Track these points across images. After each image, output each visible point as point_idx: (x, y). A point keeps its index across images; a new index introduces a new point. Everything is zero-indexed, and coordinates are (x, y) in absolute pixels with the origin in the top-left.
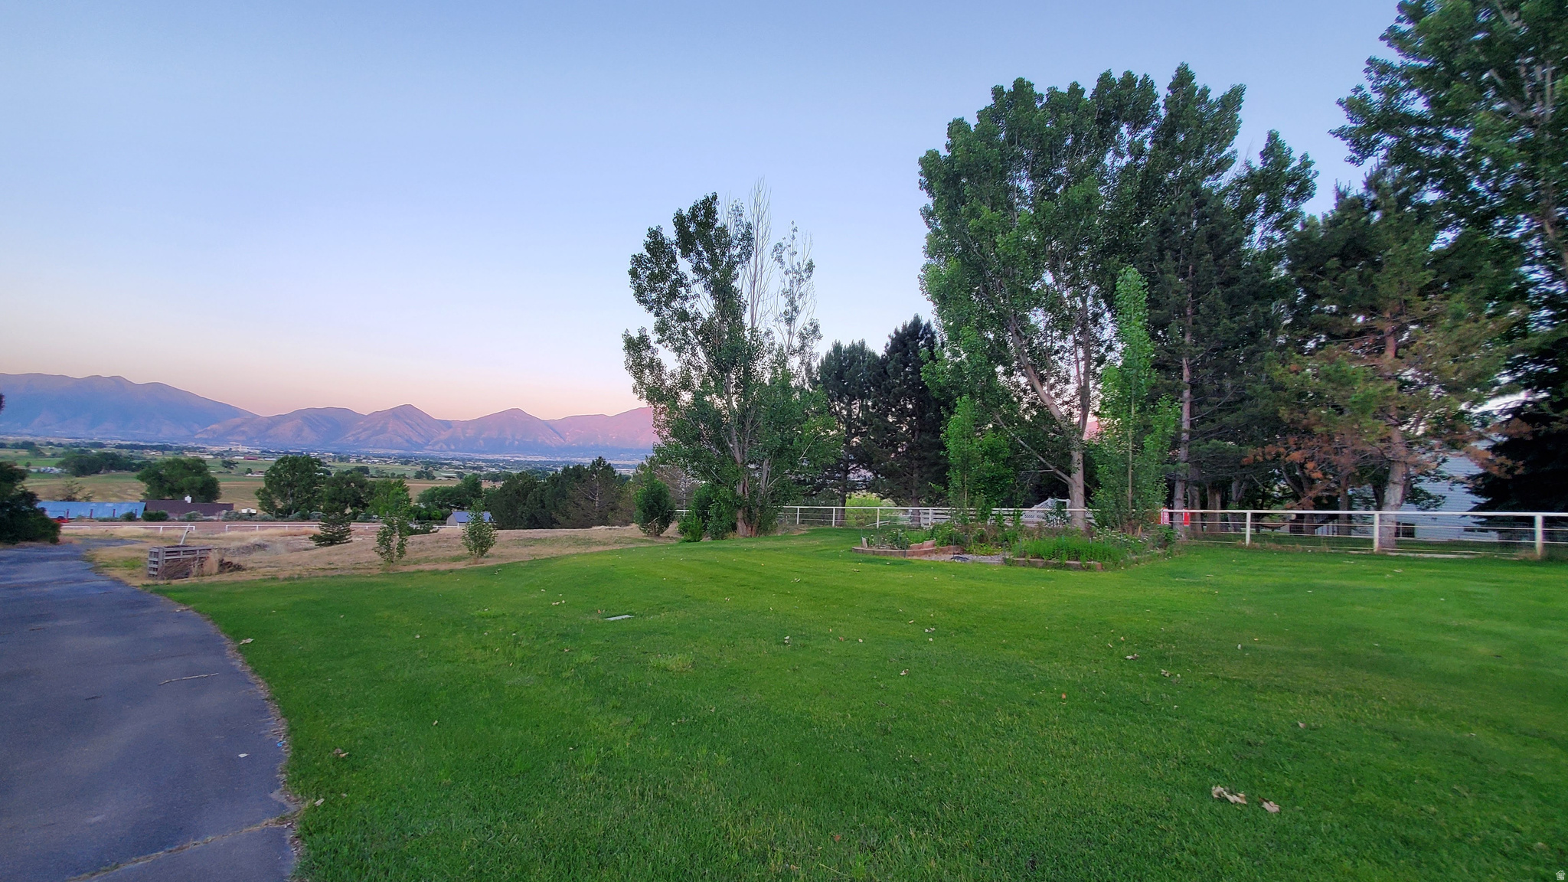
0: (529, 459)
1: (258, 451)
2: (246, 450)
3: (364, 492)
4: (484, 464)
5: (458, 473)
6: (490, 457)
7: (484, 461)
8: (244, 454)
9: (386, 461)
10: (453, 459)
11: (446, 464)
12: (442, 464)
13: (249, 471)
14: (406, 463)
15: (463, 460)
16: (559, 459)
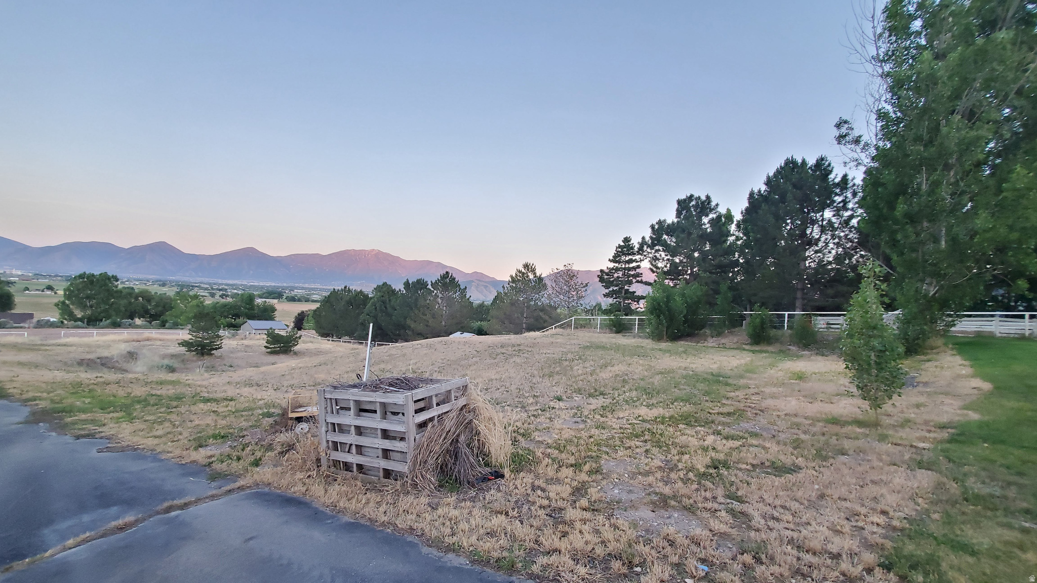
0: (261, 284)
1: (30, 274)
2: (19, 273)
3: (150, 305)
4: (226, 287)
5: (210, 293)
6: (231, 282)
7: (227, 285)
8: (18, 276)
9: (145, 284)
10: (201, 283)
11: (197, 286)
12: (193, 286)
13: (27, 289)
14: (164, 285)
15: (210, 284)
16: (285, 285)
